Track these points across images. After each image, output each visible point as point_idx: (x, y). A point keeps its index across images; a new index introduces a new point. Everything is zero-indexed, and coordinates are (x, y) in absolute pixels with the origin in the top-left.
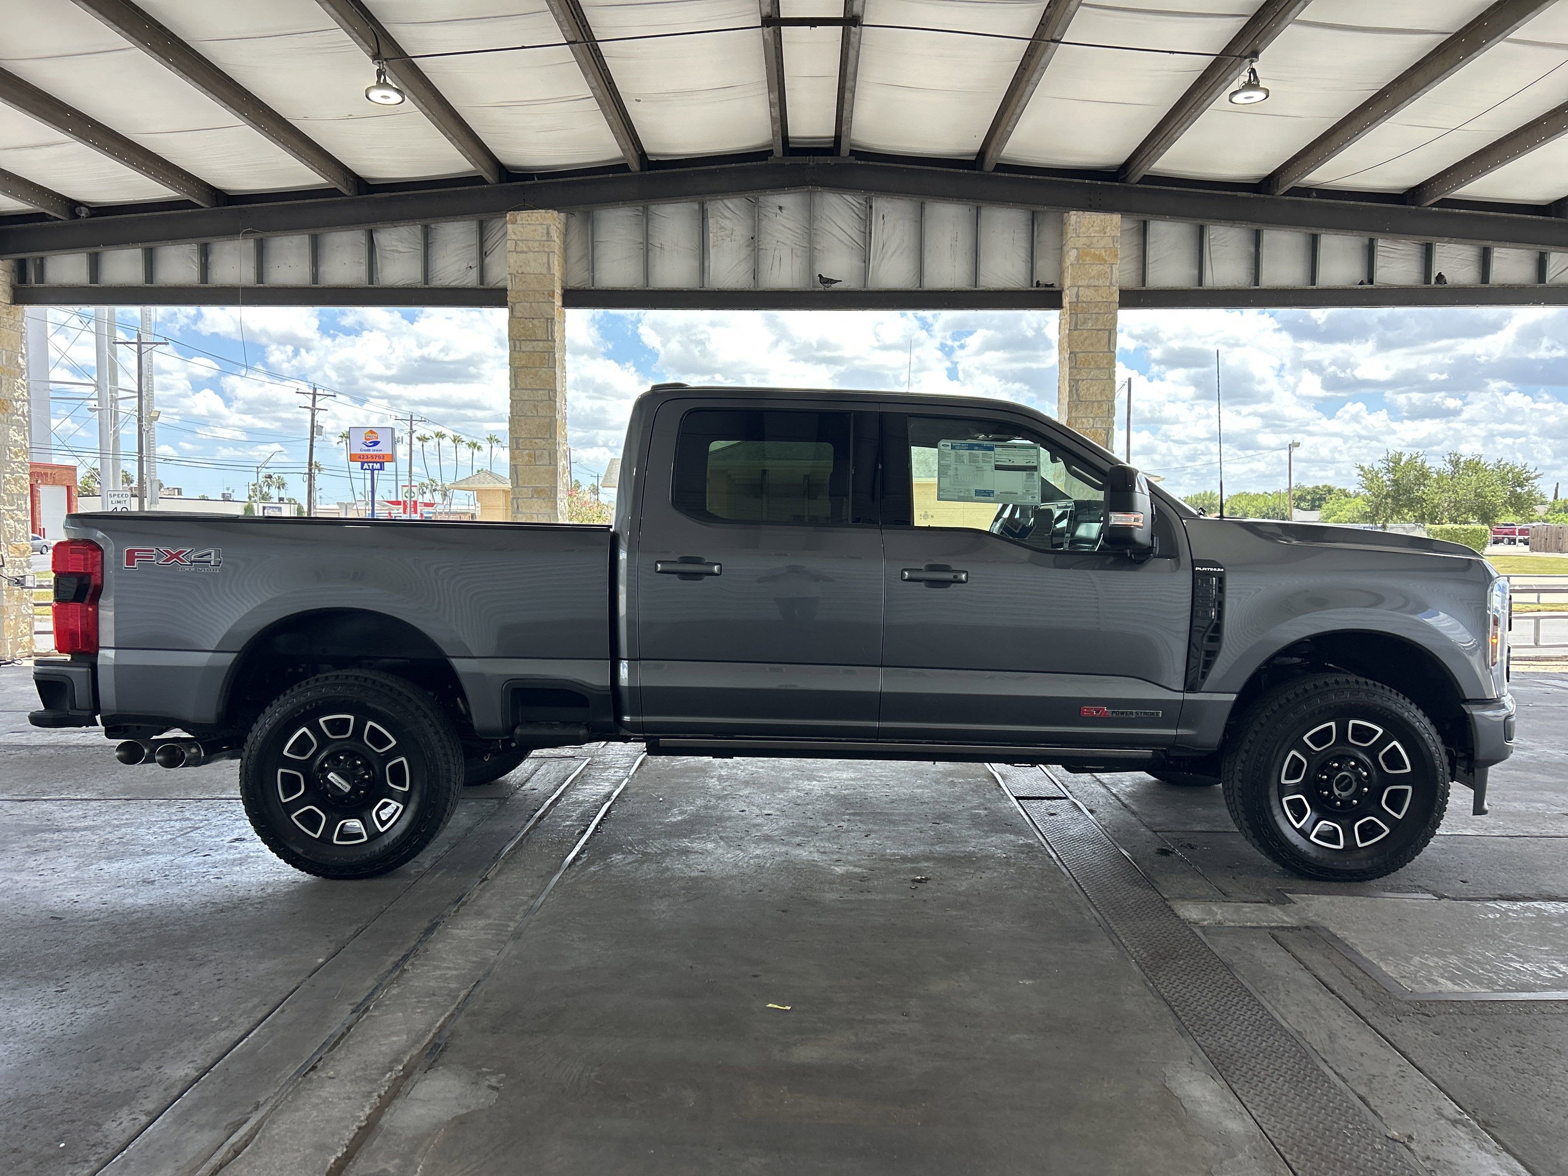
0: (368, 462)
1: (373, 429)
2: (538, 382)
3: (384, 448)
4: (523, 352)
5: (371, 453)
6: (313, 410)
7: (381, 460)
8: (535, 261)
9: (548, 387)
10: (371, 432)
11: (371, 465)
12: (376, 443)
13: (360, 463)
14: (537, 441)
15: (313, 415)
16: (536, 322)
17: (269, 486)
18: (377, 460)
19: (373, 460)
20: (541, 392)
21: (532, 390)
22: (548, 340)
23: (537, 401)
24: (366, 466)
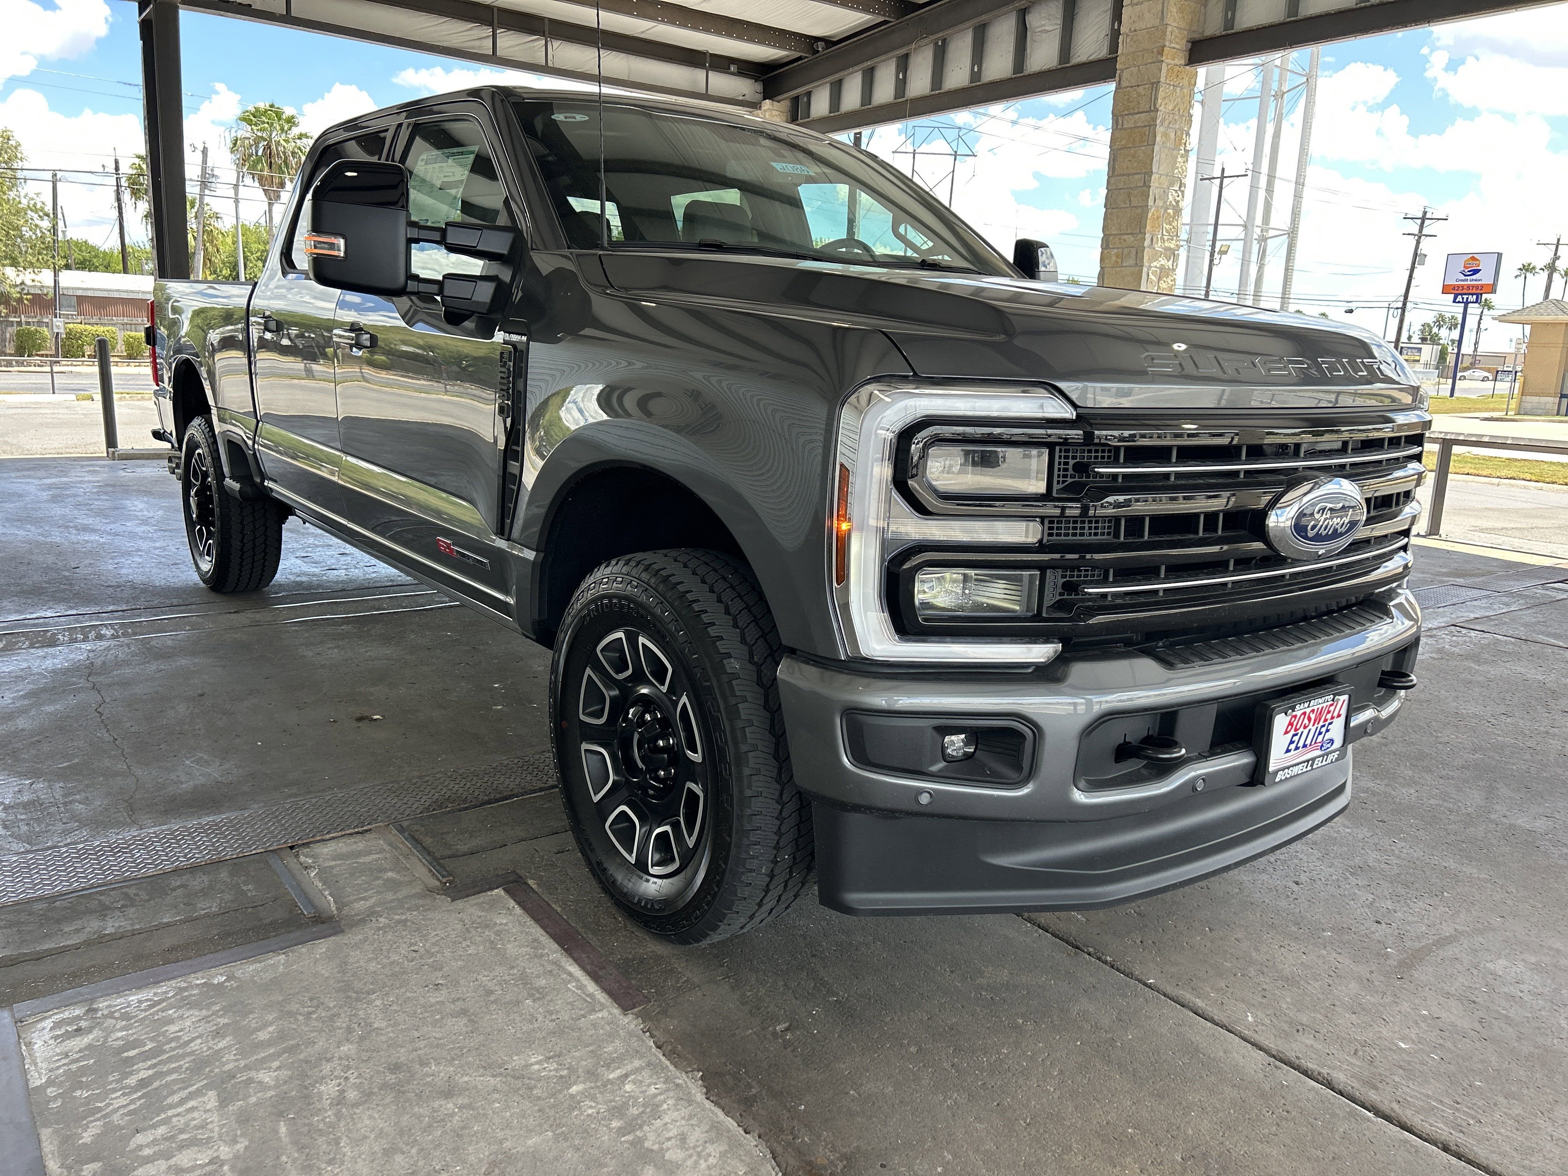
0: (1462, 294)
1: (1475, 256)
2: (1135, 164)
3: (1485, 278)
4: (1125, 129)
5: (1469, 283)
6: (1419, 237)
7: (1479, 291)
8: (1149, 12)
9: (1144, 171)
10: (1473, 259)
11: (1465, 297)
12: (1476, 272)
13: (1453, 295)
14: (1125, 237)
15: (1418, 242)
16: (1141, 90)
17: (1440, 327)
18: (1474, 291)
19: (1470, 291)
20: (1137, 176)
21: (1129, 175)
22: (1150, 111)
23: (1131, 188)
24: (1459, 298)
